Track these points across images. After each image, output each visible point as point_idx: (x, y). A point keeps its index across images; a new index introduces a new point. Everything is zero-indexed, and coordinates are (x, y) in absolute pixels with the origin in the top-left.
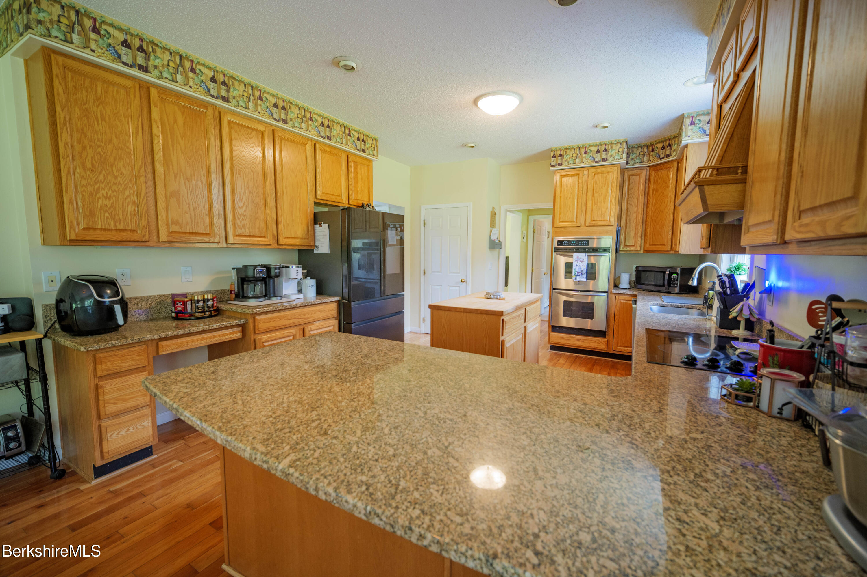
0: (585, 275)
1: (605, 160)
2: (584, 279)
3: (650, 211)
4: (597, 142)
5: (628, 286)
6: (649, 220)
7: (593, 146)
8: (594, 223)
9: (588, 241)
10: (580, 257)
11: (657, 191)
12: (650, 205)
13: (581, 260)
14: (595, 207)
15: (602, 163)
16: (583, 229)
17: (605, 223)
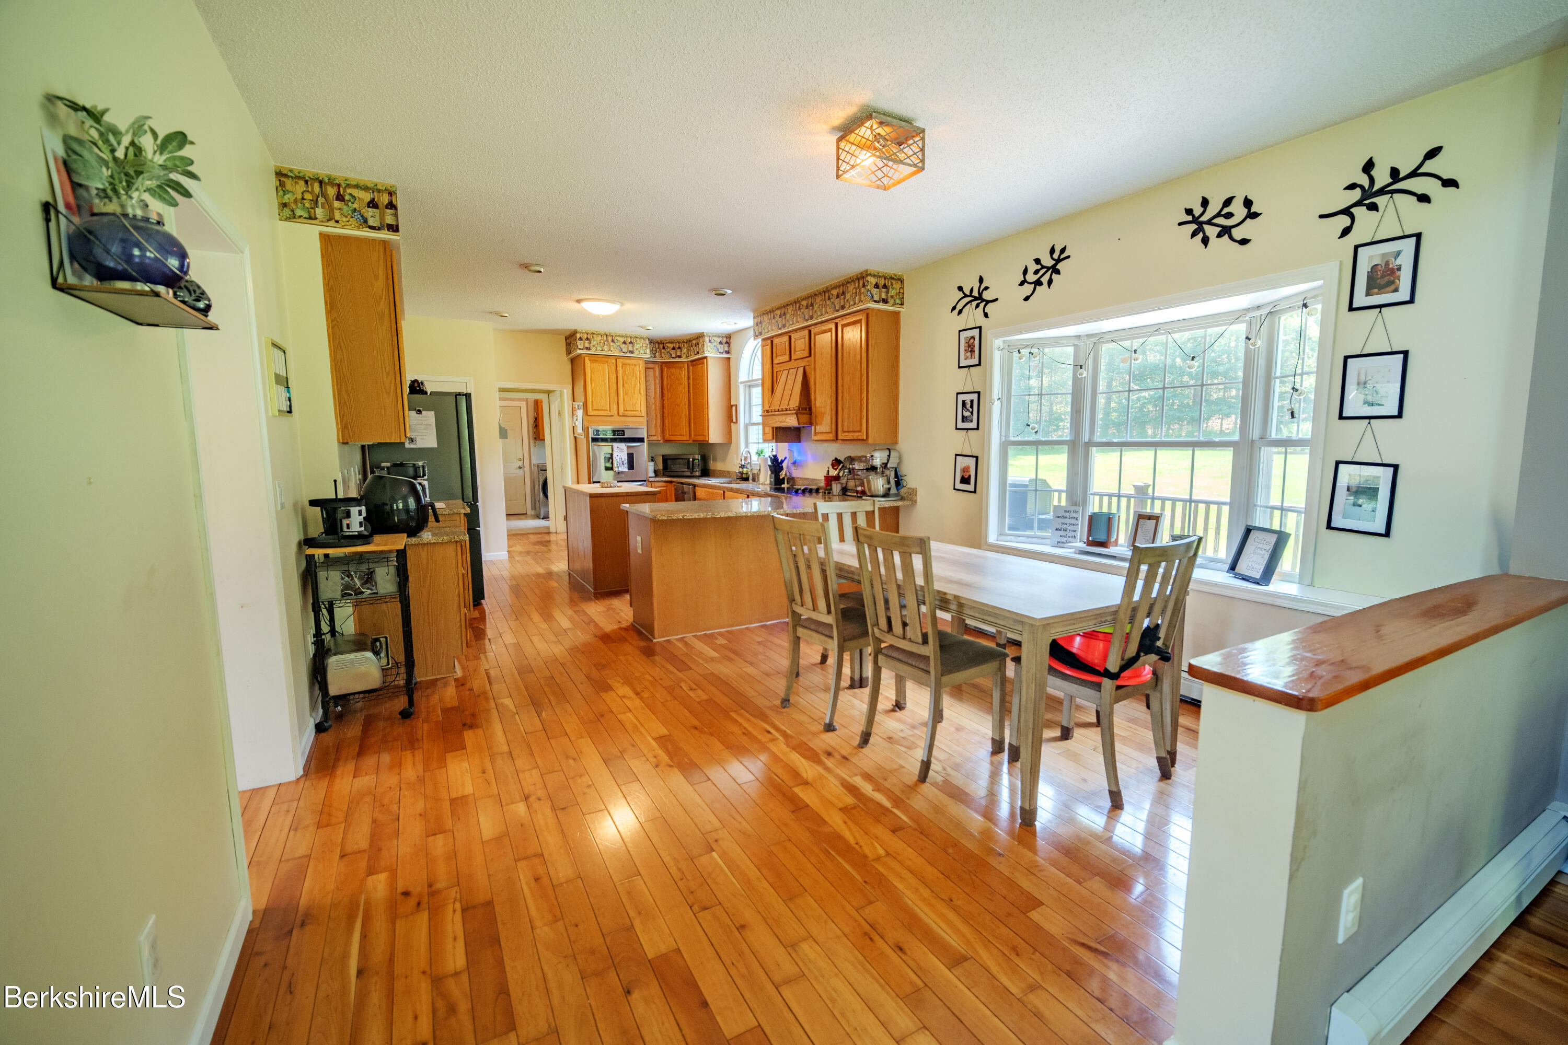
0: (626, 465)
1: (632, 352)
2: (626, 470)
3: (666, 402)
4: (623, 333)
5: (653, 475)
6: (666, 411)
7: (619, 336)
8: (627, 413)
9: (623, 431)
10: (620, 447)
11: (671, 386)
12: (666, 398)
13: (621, 450)
14: (626, 397)
15: (629, 355)
16: (617, 418)
17: (637, 413)
